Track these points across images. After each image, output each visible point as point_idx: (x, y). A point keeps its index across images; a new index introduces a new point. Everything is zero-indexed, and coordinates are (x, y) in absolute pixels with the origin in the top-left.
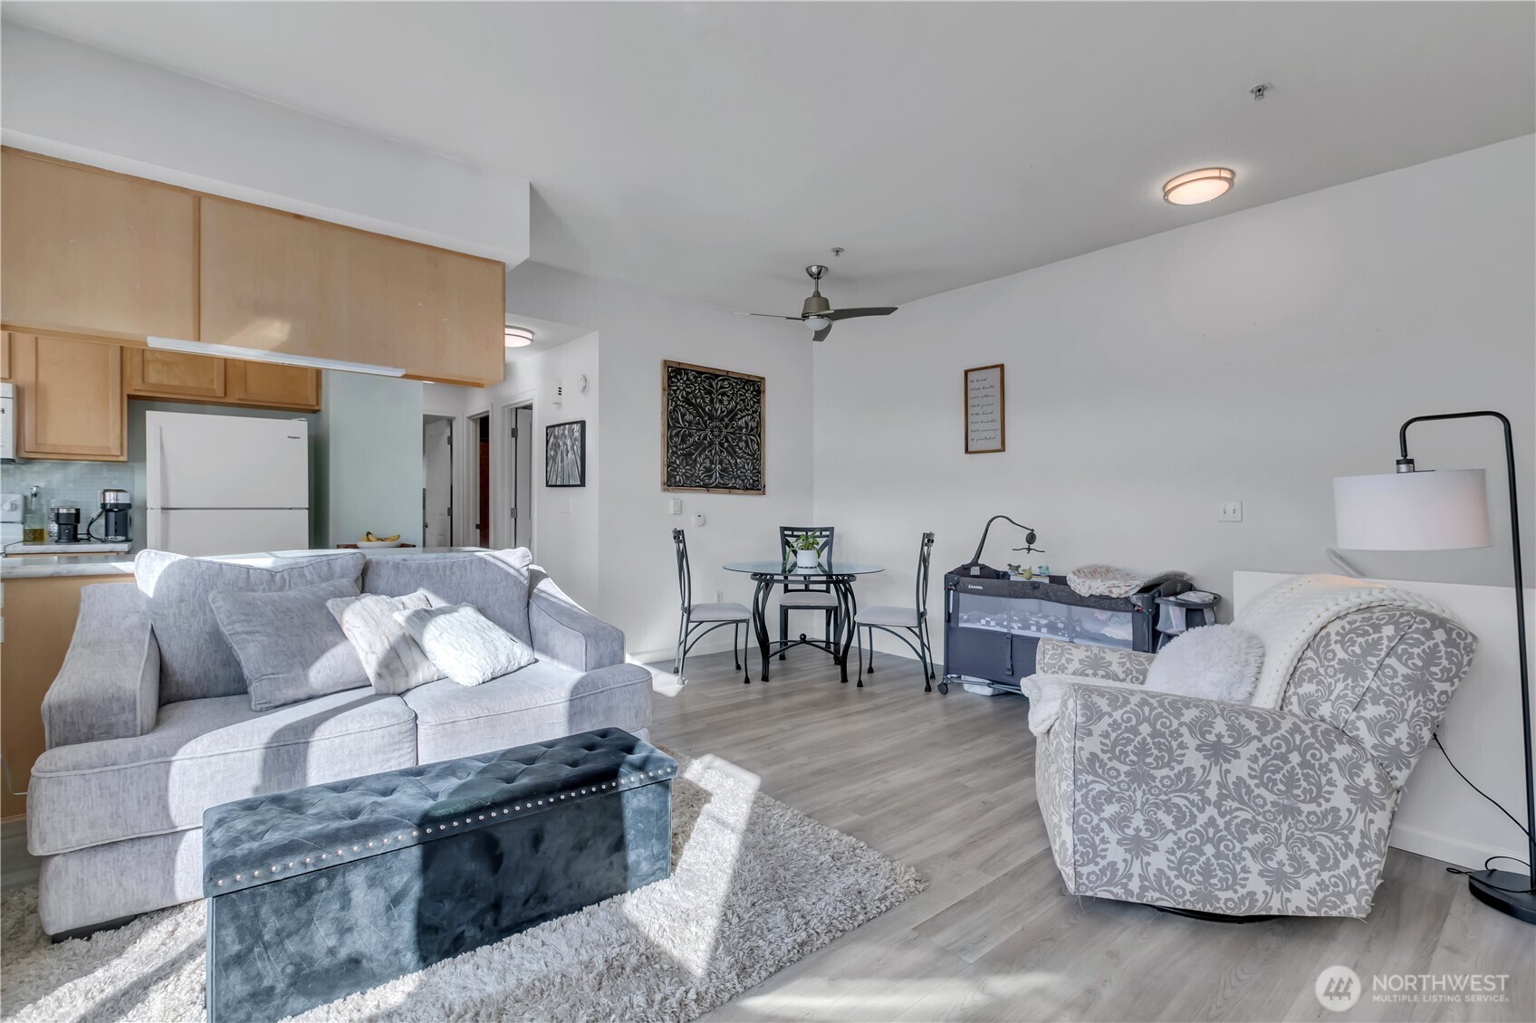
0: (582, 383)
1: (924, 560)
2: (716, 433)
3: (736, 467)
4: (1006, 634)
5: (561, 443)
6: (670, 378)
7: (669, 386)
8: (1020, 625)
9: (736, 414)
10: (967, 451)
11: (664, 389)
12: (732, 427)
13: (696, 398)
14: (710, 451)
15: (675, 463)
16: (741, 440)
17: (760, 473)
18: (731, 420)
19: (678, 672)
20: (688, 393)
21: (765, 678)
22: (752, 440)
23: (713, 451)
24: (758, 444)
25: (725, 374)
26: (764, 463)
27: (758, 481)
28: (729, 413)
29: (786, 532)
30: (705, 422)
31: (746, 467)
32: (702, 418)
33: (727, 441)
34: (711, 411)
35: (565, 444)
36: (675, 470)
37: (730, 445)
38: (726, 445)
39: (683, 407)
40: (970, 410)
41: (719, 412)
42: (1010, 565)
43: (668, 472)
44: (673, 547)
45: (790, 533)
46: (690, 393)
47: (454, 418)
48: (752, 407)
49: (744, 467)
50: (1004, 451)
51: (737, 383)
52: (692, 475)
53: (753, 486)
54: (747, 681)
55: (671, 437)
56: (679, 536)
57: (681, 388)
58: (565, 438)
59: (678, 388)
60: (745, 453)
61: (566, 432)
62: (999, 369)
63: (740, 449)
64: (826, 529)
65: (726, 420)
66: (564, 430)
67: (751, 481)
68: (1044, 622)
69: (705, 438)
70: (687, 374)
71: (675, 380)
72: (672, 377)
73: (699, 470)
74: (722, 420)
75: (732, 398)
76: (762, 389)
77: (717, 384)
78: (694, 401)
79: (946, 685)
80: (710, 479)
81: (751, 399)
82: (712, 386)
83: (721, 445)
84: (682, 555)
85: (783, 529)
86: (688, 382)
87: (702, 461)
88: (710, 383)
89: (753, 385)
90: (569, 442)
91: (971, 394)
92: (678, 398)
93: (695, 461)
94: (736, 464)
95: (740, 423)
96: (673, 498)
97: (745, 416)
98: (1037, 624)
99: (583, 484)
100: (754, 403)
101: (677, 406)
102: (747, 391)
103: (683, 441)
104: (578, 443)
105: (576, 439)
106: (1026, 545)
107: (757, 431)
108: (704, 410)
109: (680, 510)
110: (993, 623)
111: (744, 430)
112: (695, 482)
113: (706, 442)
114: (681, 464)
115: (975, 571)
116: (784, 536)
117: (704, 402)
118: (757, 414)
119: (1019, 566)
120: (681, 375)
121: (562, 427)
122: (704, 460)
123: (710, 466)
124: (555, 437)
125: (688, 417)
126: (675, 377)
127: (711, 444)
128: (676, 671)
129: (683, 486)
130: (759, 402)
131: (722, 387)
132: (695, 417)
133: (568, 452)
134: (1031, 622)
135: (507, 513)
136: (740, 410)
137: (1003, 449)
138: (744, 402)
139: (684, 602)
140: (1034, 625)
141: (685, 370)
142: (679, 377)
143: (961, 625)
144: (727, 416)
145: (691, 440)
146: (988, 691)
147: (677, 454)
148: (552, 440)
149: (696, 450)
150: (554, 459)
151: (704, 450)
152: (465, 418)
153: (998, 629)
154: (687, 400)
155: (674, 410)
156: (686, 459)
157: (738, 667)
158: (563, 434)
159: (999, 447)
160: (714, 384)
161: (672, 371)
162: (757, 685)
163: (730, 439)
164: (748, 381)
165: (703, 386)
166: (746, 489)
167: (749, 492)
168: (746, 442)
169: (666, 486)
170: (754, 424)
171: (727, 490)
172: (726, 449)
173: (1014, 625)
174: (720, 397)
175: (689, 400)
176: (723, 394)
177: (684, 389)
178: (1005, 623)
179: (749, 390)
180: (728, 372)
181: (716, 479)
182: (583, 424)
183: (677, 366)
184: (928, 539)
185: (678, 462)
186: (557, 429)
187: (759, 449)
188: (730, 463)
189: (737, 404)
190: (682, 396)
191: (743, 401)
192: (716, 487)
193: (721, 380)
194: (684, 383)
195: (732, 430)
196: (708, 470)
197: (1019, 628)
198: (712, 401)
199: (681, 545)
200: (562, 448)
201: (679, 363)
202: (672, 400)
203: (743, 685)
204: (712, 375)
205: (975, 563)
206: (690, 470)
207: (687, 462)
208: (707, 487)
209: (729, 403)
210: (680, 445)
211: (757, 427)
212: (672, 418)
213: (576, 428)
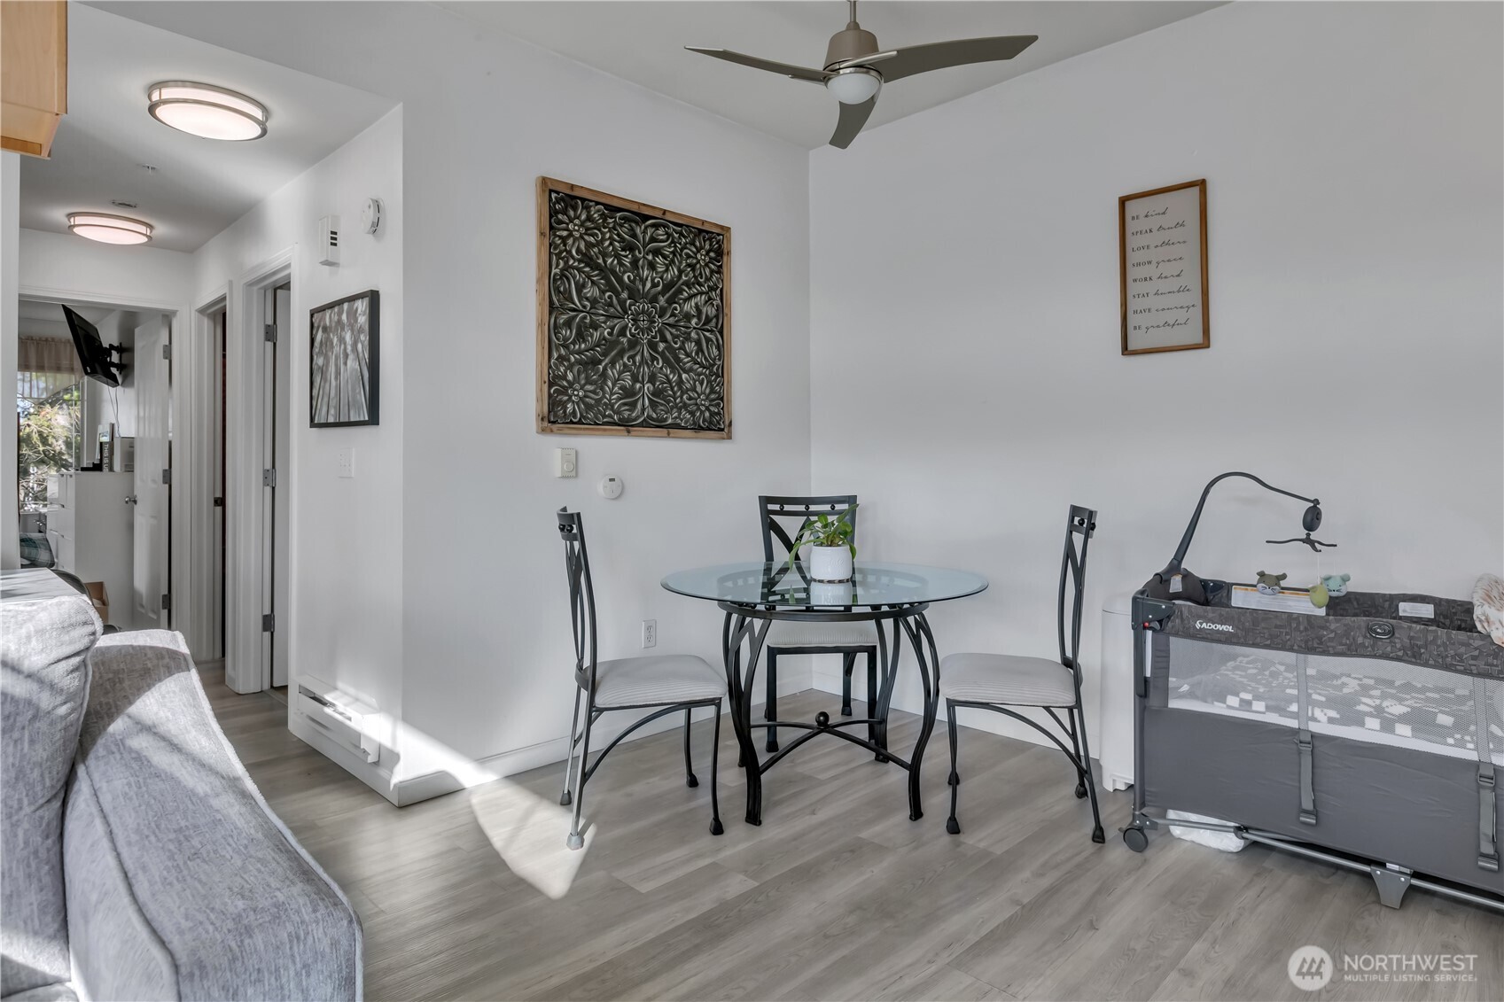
0: (371, 215)
1: (1074, 563)
2: (644, 324)
3: (680, 388)
4: (1295, 732)
5: (335, 340)
6: (553, 213)
7: (551, 228)
8: (1333, 714)
9: (680, 291)
10: (1126, 350)
11: (542, 234)
12: (673, 315)
13: (605, 255)
14: (632, 357)
15: (564, 377)
16: (688, 338)
17: (722, 399)
18: (671, 301)
19: (570, 802)
20: (589, 245)
21: (754, 817)
22: (708, 340)
23: (638, 358)
24: (718, 348)
25: (659, 214)
26: (729, 382)
27: (719, 414)
28: (667, 287)
29: (771, 507)
30: (622, 303)
31: (698, 389)
32: (617, 294)
33: (664, 340)
34: (633, 282)
35: (342, 340)
36: (564, 391)
37: (669, 348)
38: (662, 346)
39: (579, 270)
40: (1132, 273)
41: (648, 285)
42: (1262, 575)
43: (550, 396)
44: (558, 547)
45: (777, 507)
46: (594, 246)
47: (174, 313)
48: (708, 279)
49: (694, 389)
50: (1208, 347)
51: (681, 234)
52: (598, 401)
53: (711, 423)
54: (718, 829)
55: (556, 328)
56: (570, 524)
57: (577, 234)
58: (343, 329)
59: (571, 235)
60: (696, 363)
61: (344, 317)
62: (1196, 190)
63: (688, 355)
64: (841, 500)
65: (662, 301)
66: (340, 314)
67: (707, 414)
68: (1397, 709)
69: (622, 332)
70: (587, 208)
71: (565, 218)
72: (557, 212)
73: (612, 393)
74: (654, 300)
75: (672, 261)
76: (725, 246)
77: (645, 232)
78: (600, 261)
79: (1140, 829)
80: (632, 410)
81: (707, 265)
82: (634, 236)
83: (653, 346)
84: (578, 566)
85: (765, 501)
86: (588, 224)
87: (617, 376)
88: (632, 229)
89: (710, 239)
90: (348, 337)
91: (1132, 242)
92: (569, 252)
93: (604, 375)
94: (680, 382)
95: (687, 307)
96: (558, 447)
97: (695, 295)
98: (1379, 712)
99: (374, 419)
100: (712, 272)
101: (567, 268)
102: (698, 251)
103: (581, 336)
104: (364, 338)
105: (360, 331)
106: (1303, 533)
107: (716, 324)
108: (620, 281)
109: (574, 470)
110: (1259, 706)
111: (694, 321)
112: (604, 416)
113: (624, 340)
114: (576, 379)
115: (1176, 584)
116: (766, 515)
117: (621, 264)
118: (717, 292)
119: (1284, 577)
120: (575, 209)
121: (336, 309)
122: (620, 373)
123: (633, 386)
124: (325, 329)
125: (590, 291)
126: (565, 212)
127: (633, 343)
128: (566, 802)
129: (580, 422)
130: (719, 270)
131: (653, 240)
132: (603, 292)
133: (346, 356)
134: (1361, 708)
135: (256, 478)
136: (687, 284)
137: (1205, 344)
138: (693, 270)
139: (581, 660)
140: (1371, 715)
141: (583, 200)
142: (572, 213)
143: (1174, 704)
144: (663, 293)
145: (596, 335)
146: (1232, 843)
147: (569, 360)
148: (319, 336)
149: (605, 355)
150: (323, 371)
151: (621, 354)
152: (193, 312)
153: (1273, 718)
154: (587, 259)
155: (563, 275)
156: (586, 370)
157: (693, 782)
158: (339, 322)
159: (1199, 339)
160: (638, 231)
161: (558, 201)
162: (737, 829)
163: (669, 337)
164: (701, 231)
165: (618, 235)
166: (697, 428)
167: (703, 434)
168: (698, 343)
169: (546, 424)
170: (712, 311)
171: (665, 431)
172: (662, 354)
173: (1318, 713)
174: (650, 257)
175: (591, 258)
176: (657, 252)
177: (581, 237)
178: (1294, 708)
179: (702, 248)
180: (665, 212)
181: (643, 409)
182: (374, 298)
183: (568, 192)
184: (1083, 521)
185: (570, 377)
186: (328, 313)
187: (721, 356)
188: (669, 381)
189: (681, 272)
190: (578, 251)
191: (693, 267)
192: (645, 424)
193: (653, 225)
194: (582, 224)
195: (672, 320)
196: (628, 393)
197: (1331, 720)
198: (635, 263)
199: (577, 545)
200: (336, 349)
201: (572, 187)
202: (559, 256)
203: (709, 840)
204: (638, 216)
205: (1175, 567)
206: (594, 392)
207: (587, 378)
208: (626, 425)
209: (667, 270)
210: (574, 343)
211: (717, 316)
212: (557, 290)
213: (362, 306)
